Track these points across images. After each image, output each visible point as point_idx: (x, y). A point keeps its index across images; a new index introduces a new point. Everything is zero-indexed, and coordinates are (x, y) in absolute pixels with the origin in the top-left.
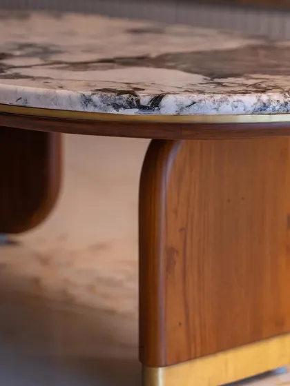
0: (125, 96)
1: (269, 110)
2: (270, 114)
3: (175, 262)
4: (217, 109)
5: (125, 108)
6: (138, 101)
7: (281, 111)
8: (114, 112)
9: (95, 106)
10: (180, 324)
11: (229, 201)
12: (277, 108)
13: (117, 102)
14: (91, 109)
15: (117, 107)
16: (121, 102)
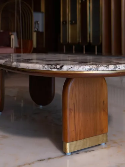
0: (53, 66)
1: (92, 70)
2: (93, 71)
3: (72, 113)
4: (78, 69)
5: (53, 69)
6: (57, 67)
7: (96, 70)
8: (50, 70)
9: (46, 68)
10: (73, 130)
11: (87, 96)
12: (95, 69)
13: (51, 67)
14: (44, 69)
15: (51, 68)
16: (52, 67)
